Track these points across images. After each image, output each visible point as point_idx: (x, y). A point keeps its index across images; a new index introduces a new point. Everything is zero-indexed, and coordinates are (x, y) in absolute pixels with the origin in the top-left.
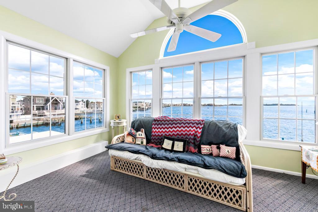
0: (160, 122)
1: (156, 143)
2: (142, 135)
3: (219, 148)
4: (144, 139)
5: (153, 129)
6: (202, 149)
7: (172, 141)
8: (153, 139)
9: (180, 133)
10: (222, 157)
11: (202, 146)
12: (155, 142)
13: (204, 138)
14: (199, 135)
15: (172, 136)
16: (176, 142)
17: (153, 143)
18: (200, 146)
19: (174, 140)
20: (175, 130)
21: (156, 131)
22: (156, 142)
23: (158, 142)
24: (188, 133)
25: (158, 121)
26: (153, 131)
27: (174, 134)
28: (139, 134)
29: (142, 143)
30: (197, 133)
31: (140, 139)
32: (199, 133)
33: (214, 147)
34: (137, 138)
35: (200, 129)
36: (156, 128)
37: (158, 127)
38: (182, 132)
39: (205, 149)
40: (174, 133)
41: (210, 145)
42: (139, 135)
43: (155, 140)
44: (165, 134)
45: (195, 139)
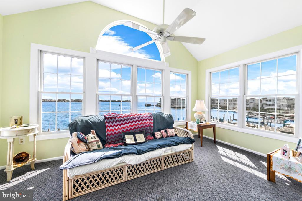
0: (113, 119)
1: (114, 142)
2: (95, 138)
3: (166, 131)
4: (99, 142)
5: (108, 128)
6: (156, 135)
7: (133, 136)
8: (110, 139)
9: (136, 127)
10: (170, 137)
11: (156, 133)
12: (112, 141)
13: (156, 127)
14: (152, 125)
15: (129, 131)
16: (136, 136)
17: (110, 144)
18: (154, 133)
19: (134, 134)
20: (132, 124)
21: (111, 129)
22: (114, 140)
23: (116, 140)
24: (144, 126)
25: (111, 118)
26: (108, 130)
27: (131, 129)
28: (91, 137)
29: (99, 146)
30: (151, 124)
31: (95, 143)
32: (152, 124)
33: (163, 131)
34: (90, 143)
35: (152, 120)
36: (111, 126)
37: (113, 125)
38: (138, 125)
39: (158, 134)
40: (131, 127)
41: (160, 131)
42: (92, 139)
43: (112, 139)
44: (122, 130)
45: (150, 129)
